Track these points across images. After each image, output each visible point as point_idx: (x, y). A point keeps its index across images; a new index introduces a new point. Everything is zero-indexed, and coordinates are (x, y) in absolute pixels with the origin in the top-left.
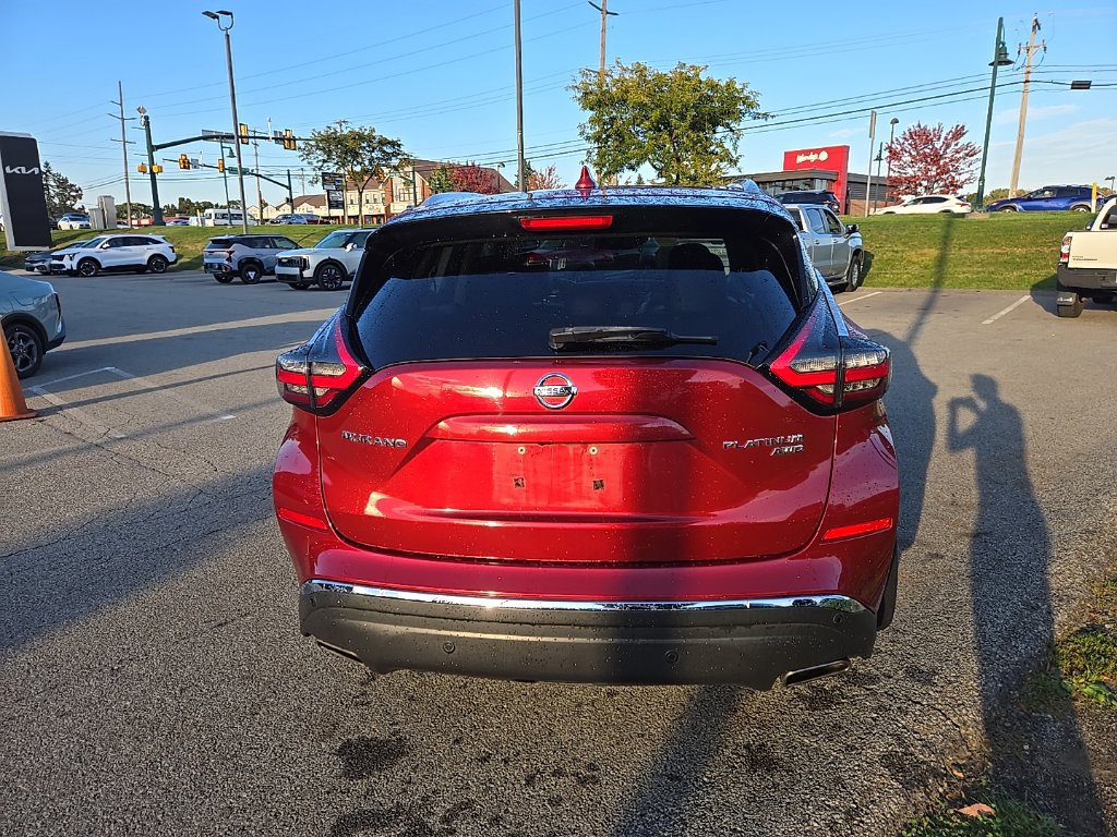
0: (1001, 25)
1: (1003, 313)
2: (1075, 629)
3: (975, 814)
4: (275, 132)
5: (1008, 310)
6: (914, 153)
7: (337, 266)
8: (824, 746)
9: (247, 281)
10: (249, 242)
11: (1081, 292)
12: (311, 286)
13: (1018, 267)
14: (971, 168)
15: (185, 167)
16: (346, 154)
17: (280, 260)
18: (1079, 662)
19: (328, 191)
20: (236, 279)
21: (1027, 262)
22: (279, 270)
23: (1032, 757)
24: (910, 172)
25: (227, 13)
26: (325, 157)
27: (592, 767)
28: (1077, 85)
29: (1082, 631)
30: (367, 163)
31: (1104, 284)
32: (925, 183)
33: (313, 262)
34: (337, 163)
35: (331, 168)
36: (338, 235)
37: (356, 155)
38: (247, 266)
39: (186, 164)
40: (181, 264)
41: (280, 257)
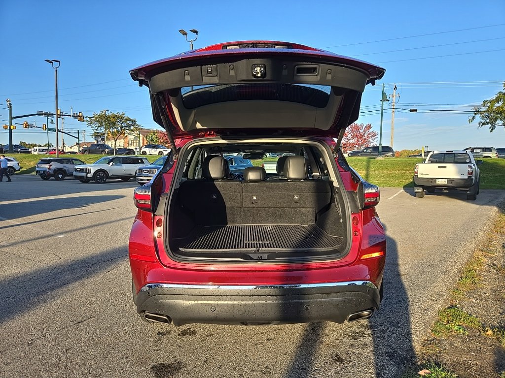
0: (384, 87)
1: (395, 196)
2: (447, 307)
3: (424, 374)
4: (74, 113)
5: (396, 195)
6: (352, 134)
7: (104, 172)
8: (362, 352)
9: (58, 179)
10: (60, 161)
11: (423, 187)
12: (91, 181)
13: (398, 178)
14: (375, 141)
15: (26, 127)
16: (109, 124)
17: (76, 169)
18: (451, 318)
19: (97, 141)
20: (51, 178)
21: (401, 176)
22: (75, 174)
23: (440, 352)
24: (351, 141)
25: (57, 61)
26: (100, 125)
27: (267, 367)
28: (412, 111)
29: (449, 308)
30: (119, 128)
31: (433, 184)
32: (357, 146)
33: (92, 171)
34: (105, 128)
35: (102, 130)
36: (105, 159)
37: (114, 124)
38: (59, 172)
39: (27, 126)
40: (22, 171)
41: (77, 168)
